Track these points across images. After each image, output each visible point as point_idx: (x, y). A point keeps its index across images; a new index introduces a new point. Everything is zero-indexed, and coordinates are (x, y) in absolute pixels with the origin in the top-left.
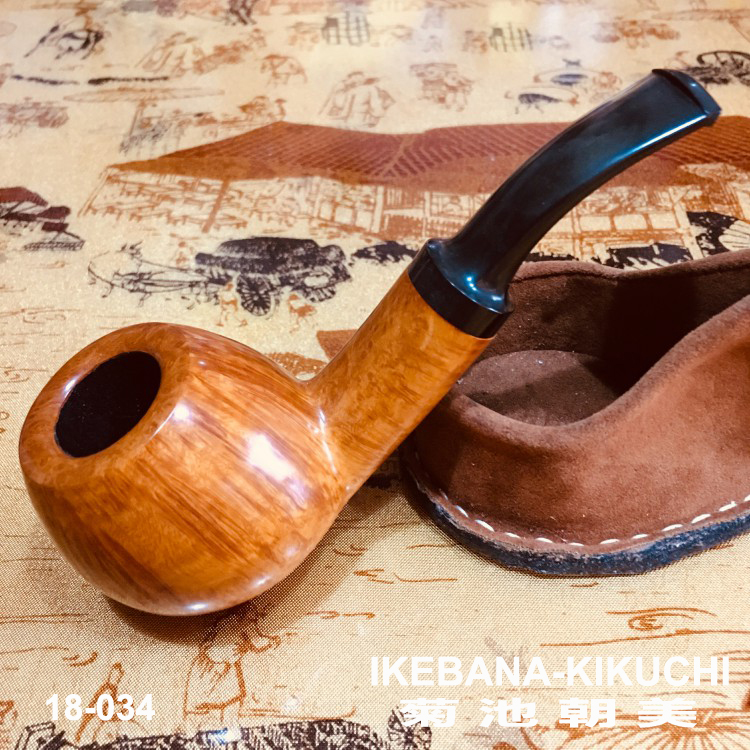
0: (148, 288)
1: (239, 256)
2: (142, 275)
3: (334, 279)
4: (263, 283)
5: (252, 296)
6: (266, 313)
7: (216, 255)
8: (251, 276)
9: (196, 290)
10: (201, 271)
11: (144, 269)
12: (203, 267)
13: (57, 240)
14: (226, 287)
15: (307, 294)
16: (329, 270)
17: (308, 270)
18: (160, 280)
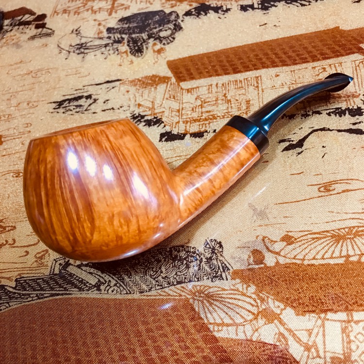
0: (86, 51)
1: (127, 26)
2: (82, 44)
3: (174, 31)
4: (140, 39)
5: (134, 47)
6: (142, 55)
7: (116, 27)
8: (133, 36)
9: (108, 48)
10: (109, 38)
11: (83, 41)
12: (110, 35)
13: (43, 33)
14: (122, 44)
15: (161, 42)
16: (171, 26)
17: (161, 28)
18: (91, 46)
